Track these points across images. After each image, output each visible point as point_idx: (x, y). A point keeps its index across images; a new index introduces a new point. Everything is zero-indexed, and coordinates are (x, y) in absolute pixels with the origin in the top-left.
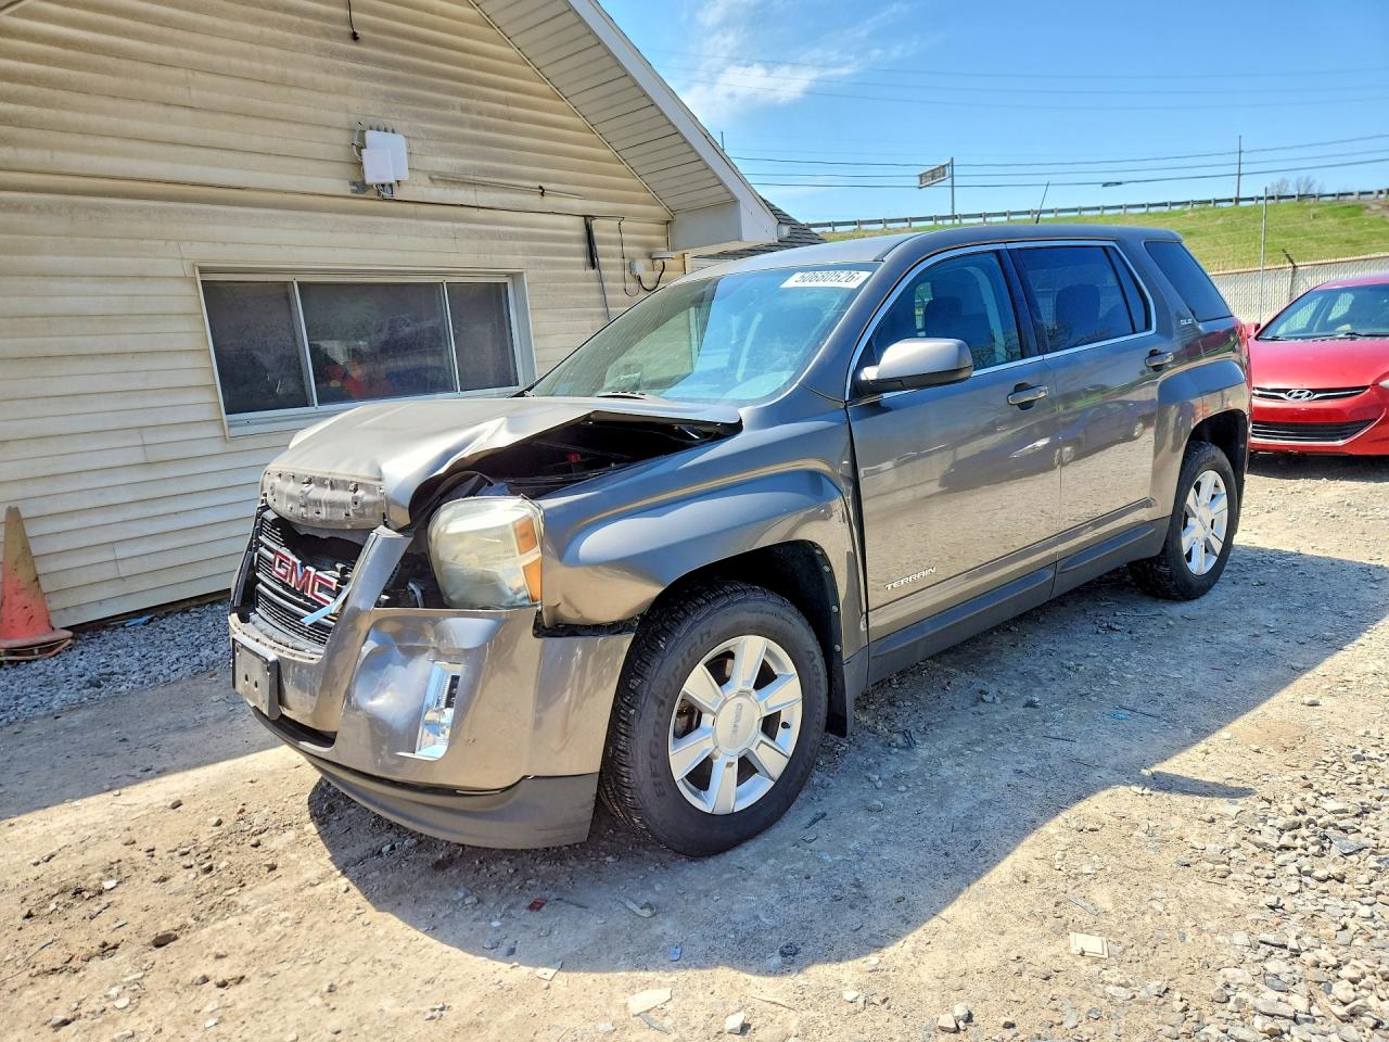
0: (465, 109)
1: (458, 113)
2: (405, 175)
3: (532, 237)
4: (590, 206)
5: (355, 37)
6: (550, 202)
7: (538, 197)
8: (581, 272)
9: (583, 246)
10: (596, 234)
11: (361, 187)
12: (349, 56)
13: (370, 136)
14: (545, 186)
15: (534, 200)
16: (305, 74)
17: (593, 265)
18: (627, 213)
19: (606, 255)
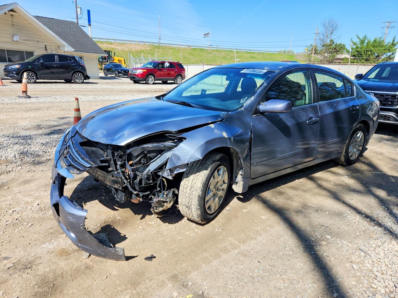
0: (27, 33)
2: (19, 40)
3: (38, 47)
4: (46, 44)
5: (13, 26)
6: (39, 43)
9: (45, 48)
10: (47, 47)
11: (13, 41)
12: (13, 28)
13: (14, 36)
14: (38, 41)
15: (37, 43)
16: (7, 29)
17: (46, 51)
18: (51, 45)
19: (48, 50)
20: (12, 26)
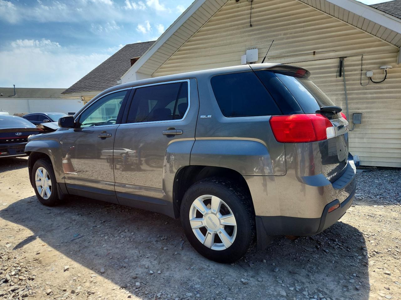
1: (282, 36)
4: (341, 54)
5: (251, 26)
7: (313, 55)
8: (334, 79)
10: (346, 63)
12: (249, 31)
13: (247, 52)
14: (316, 51)
15: (311, 57)
17: (340, 75)
18: (364, 52)
19: (350, 71)
20: (247, 27)
